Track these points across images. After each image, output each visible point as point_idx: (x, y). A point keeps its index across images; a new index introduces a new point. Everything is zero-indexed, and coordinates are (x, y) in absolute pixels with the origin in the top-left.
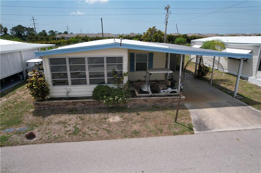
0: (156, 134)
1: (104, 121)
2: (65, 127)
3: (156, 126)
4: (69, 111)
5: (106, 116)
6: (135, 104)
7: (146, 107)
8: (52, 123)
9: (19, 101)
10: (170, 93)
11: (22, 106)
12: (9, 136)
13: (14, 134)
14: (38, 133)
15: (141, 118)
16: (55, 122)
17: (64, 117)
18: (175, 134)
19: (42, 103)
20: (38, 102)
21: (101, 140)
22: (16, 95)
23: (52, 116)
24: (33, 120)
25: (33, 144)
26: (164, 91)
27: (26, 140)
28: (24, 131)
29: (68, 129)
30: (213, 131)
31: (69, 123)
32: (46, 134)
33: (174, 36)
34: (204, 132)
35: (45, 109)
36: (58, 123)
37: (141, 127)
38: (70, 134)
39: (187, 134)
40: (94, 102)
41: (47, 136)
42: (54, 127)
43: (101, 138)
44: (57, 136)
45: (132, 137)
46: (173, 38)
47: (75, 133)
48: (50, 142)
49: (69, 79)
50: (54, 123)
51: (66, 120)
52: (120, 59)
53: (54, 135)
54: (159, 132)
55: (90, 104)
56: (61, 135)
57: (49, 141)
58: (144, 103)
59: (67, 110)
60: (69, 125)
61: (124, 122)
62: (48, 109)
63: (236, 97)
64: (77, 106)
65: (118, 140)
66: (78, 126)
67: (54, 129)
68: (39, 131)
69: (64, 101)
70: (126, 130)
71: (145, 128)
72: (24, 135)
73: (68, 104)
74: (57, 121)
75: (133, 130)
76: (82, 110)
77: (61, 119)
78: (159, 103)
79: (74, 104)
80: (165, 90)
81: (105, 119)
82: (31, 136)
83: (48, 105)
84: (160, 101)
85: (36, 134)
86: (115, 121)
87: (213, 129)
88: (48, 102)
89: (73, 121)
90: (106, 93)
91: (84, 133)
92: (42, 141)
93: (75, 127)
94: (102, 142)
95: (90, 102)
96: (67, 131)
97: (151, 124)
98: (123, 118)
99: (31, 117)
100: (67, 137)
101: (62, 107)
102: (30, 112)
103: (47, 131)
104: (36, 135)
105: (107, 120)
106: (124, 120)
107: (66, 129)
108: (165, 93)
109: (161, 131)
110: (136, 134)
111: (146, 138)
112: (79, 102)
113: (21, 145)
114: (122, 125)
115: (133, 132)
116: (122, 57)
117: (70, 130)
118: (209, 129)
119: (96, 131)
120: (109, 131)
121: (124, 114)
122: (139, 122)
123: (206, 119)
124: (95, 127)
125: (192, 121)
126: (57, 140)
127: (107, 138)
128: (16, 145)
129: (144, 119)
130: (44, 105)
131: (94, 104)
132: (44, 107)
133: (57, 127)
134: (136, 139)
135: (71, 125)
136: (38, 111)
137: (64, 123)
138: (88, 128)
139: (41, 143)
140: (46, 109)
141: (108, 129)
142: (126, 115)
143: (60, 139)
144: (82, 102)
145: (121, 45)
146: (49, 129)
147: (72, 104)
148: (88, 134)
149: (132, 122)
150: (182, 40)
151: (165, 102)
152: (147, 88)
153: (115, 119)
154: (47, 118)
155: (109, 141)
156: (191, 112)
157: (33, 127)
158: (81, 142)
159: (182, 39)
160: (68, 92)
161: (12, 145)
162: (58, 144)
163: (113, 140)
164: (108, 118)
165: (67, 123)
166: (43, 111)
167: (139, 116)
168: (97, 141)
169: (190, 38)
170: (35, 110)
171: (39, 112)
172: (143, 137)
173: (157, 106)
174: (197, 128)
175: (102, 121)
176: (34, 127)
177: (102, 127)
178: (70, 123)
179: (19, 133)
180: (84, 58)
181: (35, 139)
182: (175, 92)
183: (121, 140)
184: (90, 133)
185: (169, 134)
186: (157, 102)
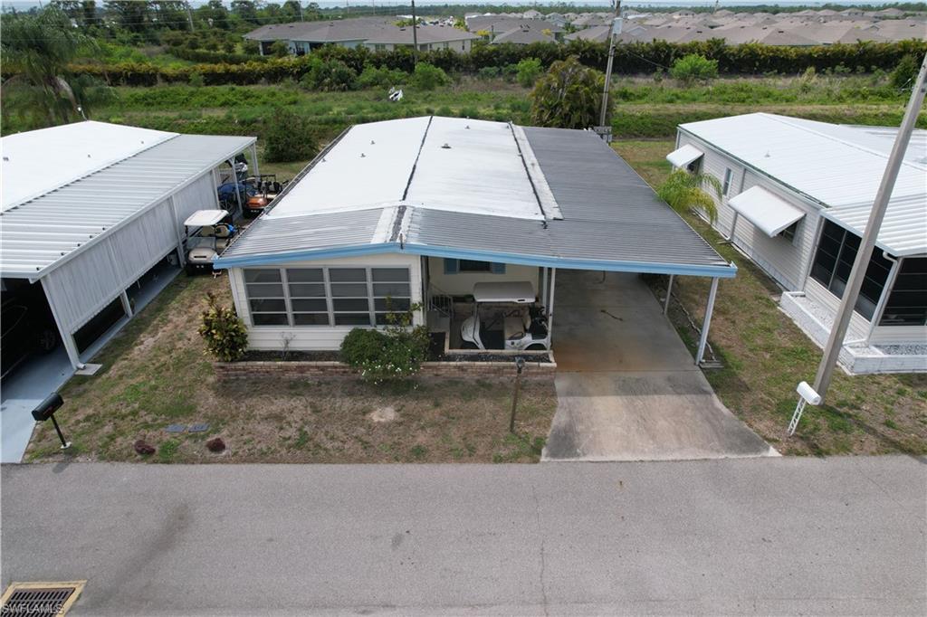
0: (459, 458)
1: (360, 417)
2: (281, 428)
3: (464, 439)
4: (291, 387)
5: (367, 404)
6: (437, 375)
7: (463, 384)
8: (254, 416)
9: (180, 348)
10: (527, 349)
11: (188, 363)
12: (178, 441)
13: (187, 438)
14: (230, 440)
15: (441, 415)
16: (260, 415)
17: (280, 404)
18: (498, 460)
19: (233, 365)
20: (222, 364)
21: (349, 462)
22: (170, 326)
23: (254, 401)
24: (216, 407)
25: (222, 462)
26: (513, 343)
27: (209, 454)
28: (202, 433)
29: (287, 434)
30: (582, 459)
31: (288, 419)
32: (245, 443)
33: (675, 47)
34: (560, 460)
35: (237, 379)
36: (266, 419)
37: (432, 439)
38: (290, 447)
39: (523, 463)
40: (343, 367)
41: (246, 447)
42: (260, 428)
43: (348, 459)
44: (265, 450)
45: (408, 461)
46: (668, 56)
47: (299, 445)
48: (252, 462)
49: (289, 312)
50: (258, 417)
51: (283, 410)
52: (404, 273)
53: (258, 447)
54: (466, 453)
55: (337, 372)
56: (273, 448)
57: (251, 458)
58: (458, 374)
59: (285, 384)
60: (289, 423)
61: (401, 424)
62: (245, 378)
63: (700, 362)
64: (308, 374)
65: (380, 466)
66: (306, 429)
67: (258, 432)
68: (231, 436)
69: (280, 363)
70: (399, 444)
71: (441, 442)
72: (204, 443)
73: (287, 370)
74: (264, 412)
75: (415, 444)
76: (318, 386)
77: (274, 408)
78: (493, 375)
79: (301, 369)
80: (516, 342)
81: (364, 413)
82: (217, 446)
83: (244, 370)
84: (495, 372)
85: (227, 442)
86: (383, 420)
87: (584, 455)
88: (243, 363)
89: (296, 416)
90: (369, 353)
91: (317, 446)
92: (238, 459)
93: (300, 430)
94: (349, 467)
95: (336, 367)
96: (285, 439)
97: (455, 434)
98: (402, 412)
99: (212, 400)
100: (284, 451)
101: (275, 375)
102: (207, 385)
103: (246, 437)
104: (227, 445)
105: (367, 417)
106: (402, 419)
107: (283, 434)
108: (515, 348)
109: (472, 450)
110: (419, 455)
111: (436, 466)
112: (312, 367)
113: (201, 463)
114: (396, 432)
115: (413, 450)
116: (407, 269)
117: (289, 438)
118: (576, 452)
119: (342, 442)
120: (366, 445)
121: (407, 402)
122: (434, 424)
123: (583, 427)
124: (340, 434)
125: (550, 430)
126: (265, 457)
127: (360, 461)
128: (193, 463)
129: (445, 418)
130: (236, 370)
131: (344, 372)
132: (236, 375)
133: (264, 428)
134: (417, 465)
135: (293, 425)
136: (225, 382)
137: (278, 417)
138: (327, 433)
139: (237, 462)
140: (241, 377)
141: (365, 438)
142: (412, 405)
143: (271, 456)
144: (317, 367)
145: (402, 248)
146: (250, 433)
147: (295, 370)
148: (326, 449)
149: (418, 425)
150: (701, 66)
151: (507, 373)
152: (471, 334)
153: (384, 414)
154: (244, 405)
155: (363, 465)
156: (560, 405)
157: (217, 424)
158: (311, 466)
159: (703, 60)
160: (287, 342)
161: (186, 462)
162: (267, 467)
163: (371, 465)
164: (370, 411)
165: (285, 418)
166: (235, 384)
167: (438, 410)
168: (341, 465)
169: (733, 54)
170: (219, 381)
171: (227, 385)
172: (431, 462)
173: (488, 381)
174: (550, 450)
175: (356, 417)
176: (221, 425)
177: (354, 434)
178: (290, 419)
179: (194, 437)
180: (321, 270)
181: (224, 453)
182: (541, 347)
183: (386, 465)
184: (329, 446)
185: (486, 459)
186: (488, 373)
